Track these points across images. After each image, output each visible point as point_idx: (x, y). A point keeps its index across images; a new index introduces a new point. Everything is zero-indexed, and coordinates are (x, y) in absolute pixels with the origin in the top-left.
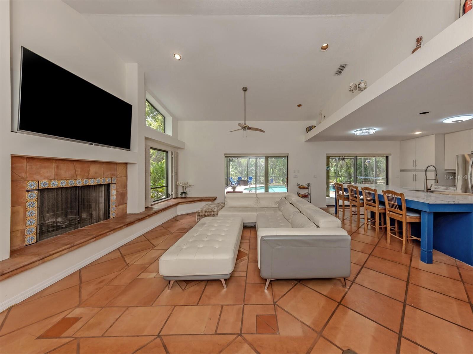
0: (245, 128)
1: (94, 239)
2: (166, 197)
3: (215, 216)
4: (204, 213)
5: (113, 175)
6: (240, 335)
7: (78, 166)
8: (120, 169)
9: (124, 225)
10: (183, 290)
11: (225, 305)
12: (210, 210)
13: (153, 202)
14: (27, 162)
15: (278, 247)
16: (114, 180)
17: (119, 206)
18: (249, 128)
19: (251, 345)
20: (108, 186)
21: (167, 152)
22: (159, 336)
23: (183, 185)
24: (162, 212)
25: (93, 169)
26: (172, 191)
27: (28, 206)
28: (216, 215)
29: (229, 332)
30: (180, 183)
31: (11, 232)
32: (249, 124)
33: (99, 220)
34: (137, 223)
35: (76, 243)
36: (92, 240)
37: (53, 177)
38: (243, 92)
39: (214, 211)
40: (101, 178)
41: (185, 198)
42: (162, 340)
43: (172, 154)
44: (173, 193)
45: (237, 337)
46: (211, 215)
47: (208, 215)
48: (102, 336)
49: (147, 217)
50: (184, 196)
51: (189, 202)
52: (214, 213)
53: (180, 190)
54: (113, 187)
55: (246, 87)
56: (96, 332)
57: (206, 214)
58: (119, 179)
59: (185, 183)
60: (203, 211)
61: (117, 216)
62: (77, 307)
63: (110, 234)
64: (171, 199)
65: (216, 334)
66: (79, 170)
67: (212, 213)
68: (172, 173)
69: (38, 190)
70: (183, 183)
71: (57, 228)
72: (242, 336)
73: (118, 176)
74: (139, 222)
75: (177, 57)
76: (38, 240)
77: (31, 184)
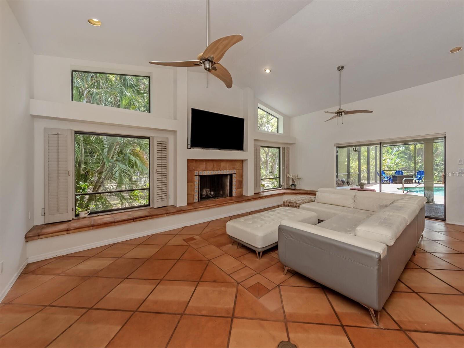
0: (339, 113)
1: (217, 206)
2: (279, 187)
3: (296, 208)
4: (288, 203)
5: (234, 168)
6: (238, 283)
7: (215, 164)
8: (238, 165)
9: (235, 202)
10: (237, 248)
11: (248, 267)
12: (293, 202)
13: (264, 190)
14: (195, 162)
15: (291, 238)
16: (234, 171)
17: (238, 189)
18: (347, 113)
19: (237, 291)
20: (231, 175)
21: (279, 148)
22: (209, 260)
23: (292, 178)
24: (266, 198)
25: (223, 164)
26: (283, 183)
27: (195, 183)
28: (298, 207)
29: (235, 278)
30: (290, 176)
31: (188, 195)
32: (346, 107)
33: (226, 196)
34: (244, 202)
35: (208, 205)
36: (216, 206)
37: (204, 169)
38: (339, 72)
39: (296, 203)
40: (227, 170)
41: (294, 189)
42: (209, 262)
43: (283, 150)
44: (284, 184)
45: (236, 283)
46: (293, 206)
47: (291, 206)
48: (195, 249)
49: (253, 200)
50: (293, 187)
51: (294, 194)
52: (296, 205)
53: (291, 183)
54: (234, 177)
55: (342, 66)
56: (195, 247)
57: (290, 205)
58: (238, 171)
59: (295, 176)
60: (288, 202)
61: (236, 196)
62: (198, 235)
63: (226, 205)
64: (283, 189)
65: (229, 275)
66: (215, 165)
67: (295, 205)
68: (283, 166)
69: (199, 176)
70: (292, 176)
71: (208, 197)
72: (238, 285)
73: (238, 169)
74: (246, 202)
75: (268, 71)
76: (199, 201)
77: (196, 173)
